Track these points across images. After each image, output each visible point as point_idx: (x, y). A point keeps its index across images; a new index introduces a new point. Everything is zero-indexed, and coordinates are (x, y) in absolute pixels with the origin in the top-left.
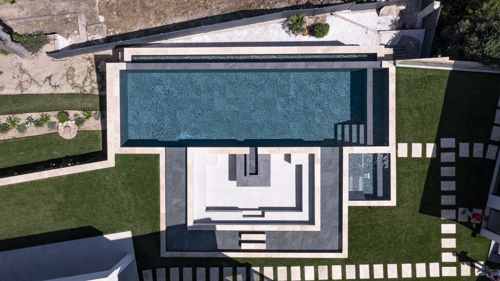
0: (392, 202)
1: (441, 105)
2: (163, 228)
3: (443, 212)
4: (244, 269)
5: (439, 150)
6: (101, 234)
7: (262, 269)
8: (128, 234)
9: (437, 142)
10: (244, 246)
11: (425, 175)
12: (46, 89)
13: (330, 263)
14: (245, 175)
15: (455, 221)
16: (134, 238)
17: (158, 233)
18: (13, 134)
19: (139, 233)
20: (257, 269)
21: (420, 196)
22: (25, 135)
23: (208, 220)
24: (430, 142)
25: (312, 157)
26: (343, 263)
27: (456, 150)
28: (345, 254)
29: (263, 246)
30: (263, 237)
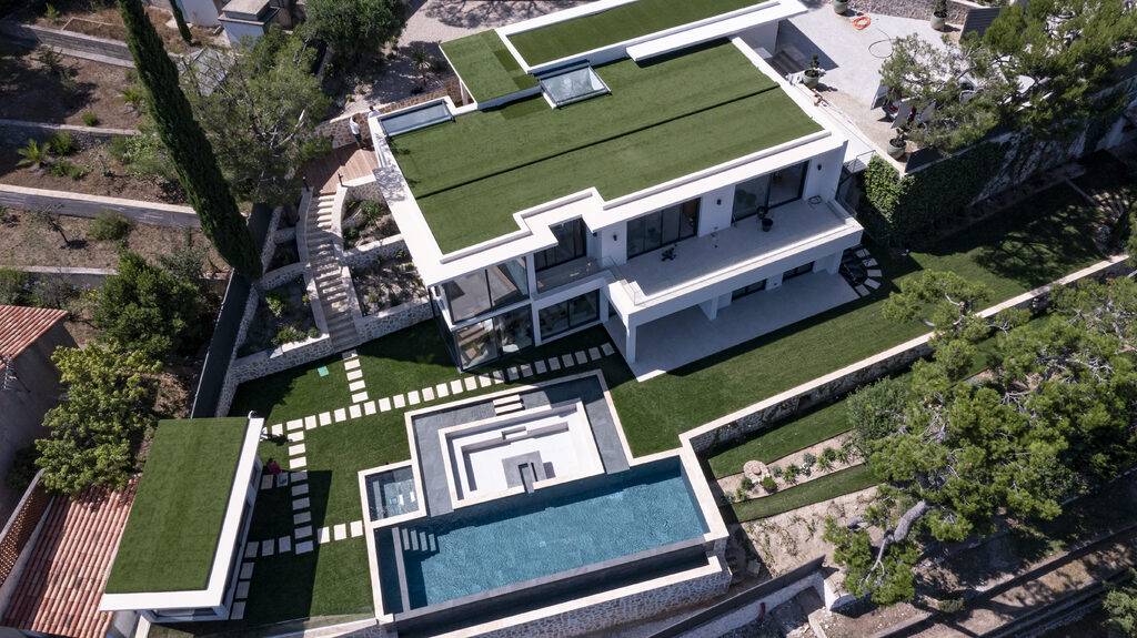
0: (362, 475)
1: (316, 587)
2: (607, 394)
3: (305, 477)
4: (511, 379)
5: (315, 537)
6: (669, 373)
7: (493, 383)
8: (641, 379)
9: (317, 546)
10: (517, 398)
11: (328, 510)
12: (806, 512)
13: (423, 404)
14: (532, 464)
15: (290, 472)
16: (632, 377)
17: (610, 387)
18: (817, 450)
19: (630, 384)
20: (497, 382)
21: (332, 487)
22: (802, 453)
23: (562, 414)
24: (325, 544)
25: (460, 496)
26: (408, 407)
27: (294, 542)
28: (408, 416)
29: (496, 402)
30: (498, 410)
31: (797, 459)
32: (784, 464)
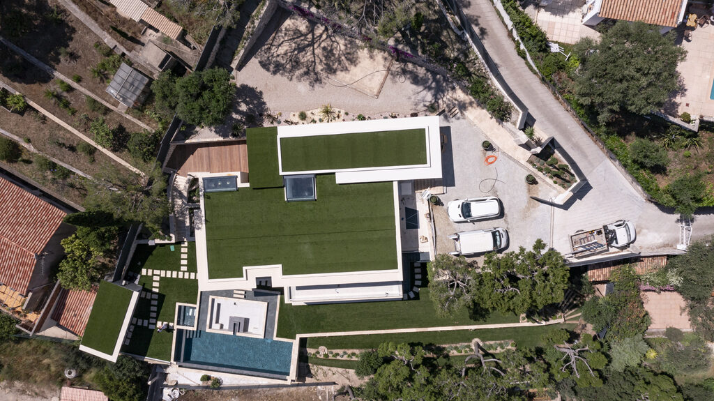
0: (178, 304)
2: (278, 304)
3: (157, 297)
5: (156, 324)
10: (243, 292)
11: (162, 314)
12: (334, 369)
14: (240, 322)
15: (152, 293)
18: (350, 352)
22: (343, 350)
25: (210, 327)
27: (149, 323)
29: (235, 292)
30: (235, 296)
31: (340, 352)
32: (335, 351)
